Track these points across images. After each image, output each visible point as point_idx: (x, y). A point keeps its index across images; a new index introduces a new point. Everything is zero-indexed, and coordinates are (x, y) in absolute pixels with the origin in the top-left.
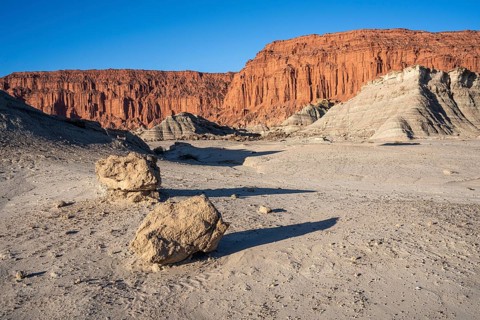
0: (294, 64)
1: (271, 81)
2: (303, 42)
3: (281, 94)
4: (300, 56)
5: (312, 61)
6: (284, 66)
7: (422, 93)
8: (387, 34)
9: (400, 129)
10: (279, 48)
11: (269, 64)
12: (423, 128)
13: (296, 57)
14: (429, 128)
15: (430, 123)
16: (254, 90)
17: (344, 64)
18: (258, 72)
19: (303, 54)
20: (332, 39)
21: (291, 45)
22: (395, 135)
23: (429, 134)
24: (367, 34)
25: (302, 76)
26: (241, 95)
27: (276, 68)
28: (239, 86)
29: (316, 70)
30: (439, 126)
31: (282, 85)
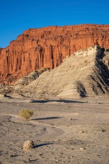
0: (42, 45)
1: (27, 55)
2: (48, 30)
3: (33, 64)
4: (46, 40)
5: (54, 44)
6: (36, 46)
7: (97, 65)
8: (102, 28)
9: (76, 90)
10: (33, 33)
11: (26, 44)
12: (93, 89)
13: (44, 40)
14: (98, 90)
15: (100, 86)
16: (15, 61)
17: (74, 46)
18: (18, 48)
19: (48, 39)
20: (68, 29)
21: (41, 32)
22: (72, 93)
23: (97, 94)
24: (90, 28)
25: (47, 53)
26: (6, 64)
27: (30, 47)
28: (5, 58)
29: (57, 49)
30: (106, 88)
31: (34, 58)
